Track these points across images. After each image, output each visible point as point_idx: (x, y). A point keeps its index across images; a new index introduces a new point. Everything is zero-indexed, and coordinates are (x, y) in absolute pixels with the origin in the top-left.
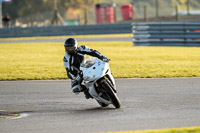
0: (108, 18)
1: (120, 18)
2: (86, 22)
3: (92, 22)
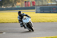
0: (28, 5)
1: (32, 5)
2: (22, 6)
3: (24, 6)
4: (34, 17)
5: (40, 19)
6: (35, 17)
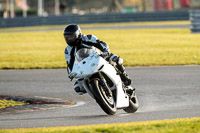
0: (166, 5)
4: (185, 46)
6: (189, 46)
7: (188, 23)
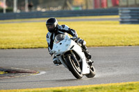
2: (87, 7)
5: (131, 38)
7: (118, 17)
